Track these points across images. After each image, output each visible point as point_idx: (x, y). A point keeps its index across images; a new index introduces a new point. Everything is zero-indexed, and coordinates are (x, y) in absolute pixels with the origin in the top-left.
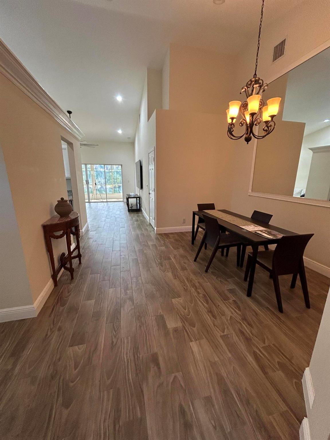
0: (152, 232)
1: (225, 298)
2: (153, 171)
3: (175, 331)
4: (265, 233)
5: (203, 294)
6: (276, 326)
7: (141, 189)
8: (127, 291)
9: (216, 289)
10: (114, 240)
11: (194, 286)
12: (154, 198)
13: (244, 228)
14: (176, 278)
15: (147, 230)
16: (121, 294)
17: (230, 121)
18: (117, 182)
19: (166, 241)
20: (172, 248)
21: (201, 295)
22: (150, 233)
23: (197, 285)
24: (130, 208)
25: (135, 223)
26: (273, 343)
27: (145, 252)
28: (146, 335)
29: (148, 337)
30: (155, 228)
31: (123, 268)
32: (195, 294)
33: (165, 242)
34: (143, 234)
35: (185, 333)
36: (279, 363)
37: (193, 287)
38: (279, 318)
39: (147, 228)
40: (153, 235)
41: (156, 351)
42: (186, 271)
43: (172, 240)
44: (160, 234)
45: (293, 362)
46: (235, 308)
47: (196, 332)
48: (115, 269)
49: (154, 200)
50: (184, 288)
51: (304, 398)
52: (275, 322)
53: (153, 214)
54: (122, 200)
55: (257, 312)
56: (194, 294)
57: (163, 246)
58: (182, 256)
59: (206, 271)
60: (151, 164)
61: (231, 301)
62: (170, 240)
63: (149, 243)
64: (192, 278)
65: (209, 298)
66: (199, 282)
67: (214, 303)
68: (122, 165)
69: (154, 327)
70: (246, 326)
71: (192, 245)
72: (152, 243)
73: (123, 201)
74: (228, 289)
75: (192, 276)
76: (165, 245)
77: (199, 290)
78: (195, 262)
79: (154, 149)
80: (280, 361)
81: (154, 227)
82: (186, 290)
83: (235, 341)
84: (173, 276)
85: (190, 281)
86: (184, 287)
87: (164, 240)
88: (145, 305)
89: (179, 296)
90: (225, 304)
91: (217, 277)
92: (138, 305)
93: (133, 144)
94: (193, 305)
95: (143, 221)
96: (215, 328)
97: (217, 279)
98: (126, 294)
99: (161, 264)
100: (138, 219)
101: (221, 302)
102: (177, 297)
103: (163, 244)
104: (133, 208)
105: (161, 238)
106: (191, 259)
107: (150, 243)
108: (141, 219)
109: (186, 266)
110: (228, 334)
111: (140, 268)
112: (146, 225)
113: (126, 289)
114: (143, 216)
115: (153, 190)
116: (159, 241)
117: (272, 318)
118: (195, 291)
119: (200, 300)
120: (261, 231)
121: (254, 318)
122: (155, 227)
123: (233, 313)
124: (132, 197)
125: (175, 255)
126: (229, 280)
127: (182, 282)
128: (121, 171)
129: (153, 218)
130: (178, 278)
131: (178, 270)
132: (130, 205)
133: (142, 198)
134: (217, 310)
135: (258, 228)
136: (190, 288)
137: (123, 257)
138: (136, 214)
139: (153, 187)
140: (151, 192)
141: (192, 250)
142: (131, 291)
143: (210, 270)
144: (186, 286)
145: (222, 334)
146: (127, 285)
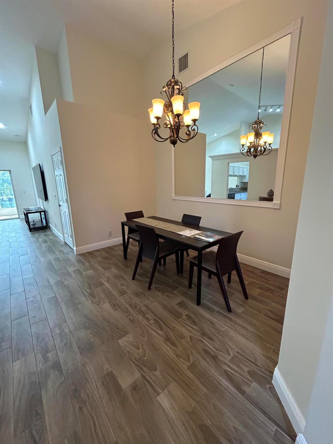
0: (71, 254)
1: (177, 316)
2: (62, 178)
3: (134, 389)
4: (203, 236)
5: (154, 318)
6: (232, 329)
7: (46, 201)
8: (47, 355)
9: (165, 307)
10: (11, 276)
11: (141, 312)
12: (67, 211)
13: (182, 234)
14: (116, 309)
15: (63, 251)
16: (38, 364)
17: (154, 121)
18: (4, 193)
19: (93, 261)
20: (102, 269)
21: (152, 321)
22: (68, 256)
23: (144, 309)
24: (31, 227)
25: (43, 245)
26: (236, 351)
27: (66, 283)
28: (93, 419)
29: (97, 422)
30: (75, 248)
31: (34, 317)
32: (145, 322)
33: (91, 264)
34: (58, 259)
35: (148, 386)
36: (249, 372)
37: (140, 314)
38: (231, 320)
39: (62, 249)
40: (72, 257)
41: (115, 439)
42: (126, 295)
43: (100, 259)
44: (82, 254)
45: (258, 364)
46: (191, 324)
47: (160, 377)
48: (19, 324)
49: (67, 213)
50: (130, 319)
51: (281, 403)
52: (230, 326)
53: (68, 230)
54: (17, 216)
55: (211, 320)
56: (143, 323)
57: (90, 270)
58: (117, 277)
59: (149, 288)
60: (57, 168)
61: (184, 317)
62: (97, 259)
63: (68, 270)
64: (135, 303)
65: (162, 322)
66: (145, 306)
67: (168, 327)
68: (10, 171)
69: (102, 398)
70: (208, 342)
71: (125, 260)
72: (73, 269)
73: (19, 218)
74: (177, 303)
75: (136, 300)
76: (92, 267)
77: (148, 316)
78: (134, 281)
79: (59, 150)
80: (250, 369)
81: (71, 246)
82: (132, 321)
83: (204, 367)
84: (113, 307)
85: (134, 307)
86: (130, 317)
87: (89, 261)
88: (81, 367)
89: (126, 333)
90: (180, 323)
91: (162, 292)
92: (70, 371)
93: (25, 143)
94: (146, 339)
95: (54, 241)
96: (178, 359)
97: (162, 294)
98: (46, 359)
99: (92, 295)
100: (46, 238)
101: (175, 321)
102: (124, 334)
103: (89, 266)
104: (36, 226)
105: (84, 259)
106: (128, 277)
107: (71, 270)
108: (52, 239)
109: (124, 288)
110: (194, 361)
111: (63, 310)
112: (60, 245)
113: (45, 351)
114: (53, 235)
115: (65, 200)
116: (83, 264)
117: (225, 322)
118: (143, 318)
119: (152, 329)
120: (198, 234)
121: (212, 329)
122: (74, 246)
123: (191, 331)
124: (33, 211)
125: (108, 278)
126: (174, 292)
127: (126, 312)
128: (10, 178)
129: (70, 236)
130: (119, 307)
131: (116, 297)
132: (31, 222)
133: (49, 211)
134: (174, 335)
135: (194, 231)
136: (137, 317)
137: (31, 299)
138: (43, 232)
139: (65, 197)
140: (61, 203)
141: (126, 266)
142: (55, 351)
143: (153, 286)
144: (131, 314)
145: (189, 364)
146: (45, 345)
